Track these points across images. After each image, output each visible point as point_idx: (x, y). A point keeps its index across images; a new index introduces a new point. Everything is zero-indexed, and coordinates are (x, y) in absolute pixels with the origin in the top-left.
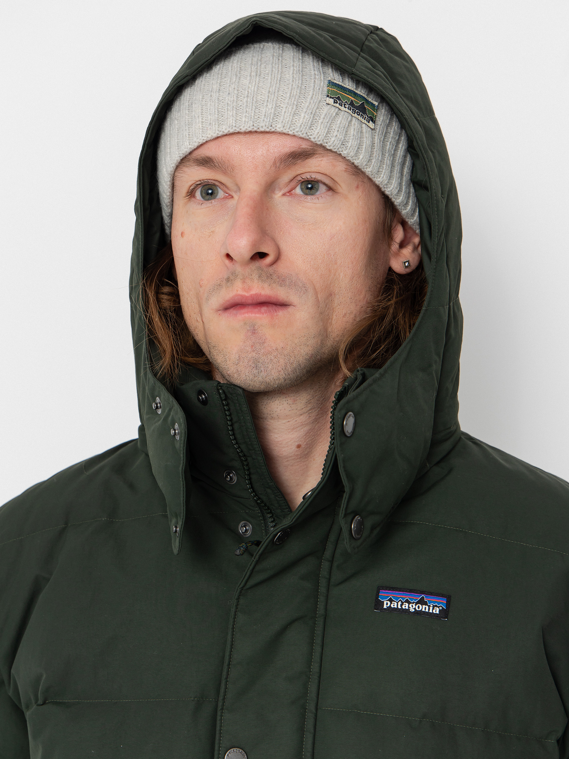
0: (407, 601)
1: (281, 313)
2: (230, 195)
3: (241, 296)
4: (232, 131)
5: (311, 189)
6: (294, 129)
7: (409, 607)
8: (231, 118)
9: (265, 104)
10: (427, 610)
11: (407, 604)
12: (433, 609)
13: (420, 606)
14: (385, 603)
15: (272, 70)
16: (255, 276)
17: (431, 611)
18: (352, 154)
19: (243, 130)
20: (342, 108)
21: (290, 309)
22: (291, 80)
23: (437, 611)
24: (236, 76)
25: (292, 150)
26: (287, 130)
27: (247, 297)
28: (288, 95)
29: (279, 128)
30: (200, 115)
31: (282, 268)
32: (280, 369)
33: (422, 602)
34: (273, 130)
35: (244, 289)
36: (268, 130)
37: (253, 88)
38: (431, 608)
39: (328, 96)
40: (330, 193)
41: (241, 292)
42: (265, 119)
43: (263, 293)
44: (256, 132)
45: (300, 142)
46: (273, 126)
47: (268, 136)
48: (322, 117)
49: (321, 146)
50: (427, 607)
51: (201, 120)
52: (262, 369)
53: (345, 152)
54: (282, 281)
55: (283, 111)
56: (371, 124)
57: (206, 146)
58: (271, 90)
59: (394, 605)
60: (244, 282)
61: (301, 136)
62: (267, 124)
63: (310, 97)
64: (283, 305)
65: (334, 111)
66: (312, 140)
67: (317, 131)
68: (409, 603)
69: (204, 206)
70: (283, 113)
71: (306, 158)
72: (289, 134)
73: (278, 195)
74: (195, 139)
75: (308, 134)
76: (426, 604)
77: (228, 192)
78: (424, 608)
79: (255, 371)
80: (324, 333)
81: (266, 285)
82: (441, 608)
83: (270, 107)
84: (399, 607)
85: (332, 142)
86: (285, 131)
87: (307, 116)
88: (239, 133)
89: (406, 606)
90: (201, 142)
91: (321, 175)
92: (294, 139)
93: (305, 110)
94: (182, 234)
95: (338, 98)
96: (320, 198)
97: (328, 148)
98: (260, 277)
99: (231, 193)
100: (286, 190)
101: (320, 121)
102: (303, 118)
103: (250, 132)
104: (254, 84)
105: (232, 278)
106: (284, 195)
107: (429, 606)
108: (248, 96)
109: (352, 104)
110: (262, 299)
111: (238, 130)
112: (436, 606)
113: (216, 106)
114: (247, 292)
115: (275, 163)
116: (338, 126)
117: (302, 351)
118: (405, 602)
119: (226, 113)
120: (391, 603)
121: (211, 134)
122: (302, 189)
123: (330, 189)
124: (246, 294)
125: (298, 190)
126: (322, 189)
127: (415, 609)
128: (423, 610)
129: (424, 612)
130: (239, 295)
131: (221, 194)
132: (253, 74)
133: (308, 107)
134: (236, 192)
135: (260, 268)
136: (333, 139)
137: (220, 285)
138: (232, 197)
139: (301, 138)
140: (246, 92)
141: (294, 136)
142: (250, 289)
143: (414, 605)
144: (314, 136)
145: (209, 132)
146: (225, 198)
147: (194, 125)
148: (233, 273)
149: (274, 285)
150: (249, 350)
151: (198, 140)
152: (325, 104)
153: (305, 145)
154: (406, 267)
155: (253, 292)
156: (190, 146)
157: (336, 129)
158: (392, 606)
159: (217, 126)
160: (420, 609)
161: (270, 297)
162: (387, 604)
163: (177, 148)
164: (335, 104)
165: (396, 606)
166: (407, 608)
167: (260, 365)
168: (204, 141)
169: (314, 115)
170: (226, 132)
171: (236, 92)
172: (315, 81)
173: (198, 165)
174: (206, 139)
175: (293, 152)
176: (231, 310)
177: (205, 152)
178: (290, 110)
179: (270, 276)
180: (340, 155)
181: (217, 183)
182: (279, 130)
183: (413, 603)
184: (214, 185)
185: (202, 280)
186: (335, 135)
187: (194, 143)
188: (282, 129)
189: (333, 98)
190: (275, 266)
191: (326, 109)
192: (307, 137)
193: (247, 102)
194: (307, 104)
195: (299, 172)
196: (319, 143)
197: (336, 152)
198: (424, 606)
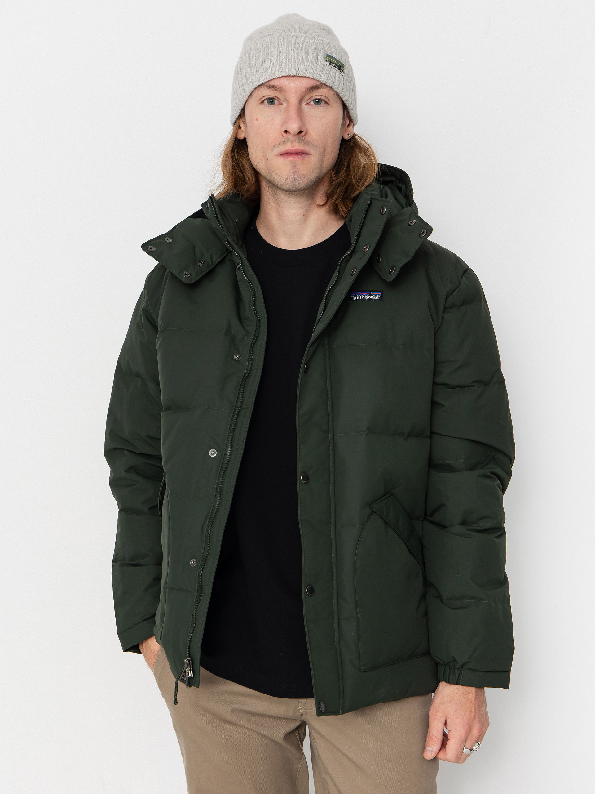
0: (364, 295)
1: (306, 157)
2: (281, 103)
3: (291, 149)
4: (286, 75)
5: (318, 102)
6: (314, 76)
7: (365, 298)
8: (286, 69)
9: (301, 64)
10: (373, 298)
11: (364, 297)
12: (376, 297)
13: (370, 296)
14: (354, 297)
15: (303, 48)
16: (297, 141)
17: (375, 298)
18: (337, 87)
19: (291, 75)
20: (332, 67)
21: (310, 156)
22: (311, 53)
23: (378, 298)
24: (287, 49)
25: (313, 85)
26: (311, 76)
27: (293, 150)
28: (311, 60)
29: (308, 75)
30: (270, 66)
31: (307, 138)
32: (305, 183)
33: (370, 295)
34: (305, 76)
35: (292, 147)
36: (303, 76)
37: (295, 56)
38: (375, 297)
39: (327, 61)
40: (326, 104)
41: (290, 148)
42: (302, 71)
43: (300, 148)
44: (297, 76)
45: (316, 82)
46: (305, 74)
47: (302, 78)
48: (325, 71)
49: (325, 84)
50: (373, 297)
51: (270, 68)
52: (297, 183)
53: (334, 87)
54: (307, 143)
55: (309, 68)
56: (343, 74)
57: (273, 81)
58: (303, 57)
59: (358, 298)
60: (292, 143)
61: (317, 79)
62: (303, 73)
63: (320, 61)
64: (307, 154)
65: (330, 68)
66: (321, 81)
67: (323, 77)
68: (365, 296)
69: (270, 107)
70: (309, 69)
71: (318, 89)
72: (311, 78)
73: (303, 104)
74: (268, 77)
75: (320, 78)
76: (372, 295)
77: (280, 102)
78: (372, 297)
79: (294, 184)
80: (321, 167)
81: (301, 145)
82: (379, 296)
83: (304, 65)
84: (361, 298)
85: (329, 82)
86: (310, 77)
87: (319, 70)
88: (289, 76)
89: (363, 297)
90: (271, 79)
91: (323, 96)
92: (314, 80)
93: (318, 68)
94: (257, 120)
95: (331, 62)
96: (323, 107)
97: (327, 85)
98: (299, 141)
99: (281, 102)
100: (308, 102)
101: (324, 73)
102: (318, 71)
103: (295, 76)
104: (295, 54)
105: (286, 141)
106: (306, 104)
107: (374, 296)
108: (293, 60)
109: (336, 65)
110: (299, 151)
111: (289, 75)
112: (377, 296)
113: (278, 62)
114: (293, 148)
115: (305, 90)
116: (331, 75)
117: (313, 175)
118: (363, 296)
119: (284, 67)
120: (357, 297)
121: (276, 76)
122: (314, 102)
123: (326, 103)
124: (292, 148)
125: (312, 103)
126: (323, 103)
127: (368, 298)
128: (372, 298)
129: (372, 299)
130: (290, 149)
131: (276, 102)
132: (294, 49)
133: (320, 66)
134: (284, 102)
135: (299, 138)
136: (329, 81)
137: (279, 144)
138: (282, 104)
139: (317, 80)
140: (293, 58)
141: (314, 79)
142: (294, 146)
143: (367, 297)
144: (322, 79)
145: (275, 74)
146: (278, 104)
147: (267, 71)
148: (287, 139)
149: (305, 145)
150: (293, 174)
151: (270, 78)
152: (326, 65)
153: (318, 83)
154: (349, 136)
155: (296, 148)
156: (265, 80)
157: (331, 77)
158: (357, 298)
159: (279, 72)
160: (370, 298)
161: (303, 150)
162: (355, 298)
163: (257, 80)
164: (330, 65)
165: (359, 298)
166: (364, 298)
167: (297, 181)
168: (273, 78)
169: (322, 70)
170: (284, 75)
171: (287, 57)
172: (321, 54)
173: (267, 88)
174: (273, 77)
175: (313, 86)
176: (284, 156)
177: (272, 83)
178: (312, 67)
179: (303, 141)
180: (332, 88)
181: (276, 98)
182: (308, 76)
183: (367, 296)
184: (274, 99)
185: (268, 141)
186: (330, 79)
187: (267, 79)
188: (309, 76)
189: (329, 62)
190: (304, 137)
191: (326, 67)
192: (319, 80)
193: (293, 62)
194: (319, 65)
195: (313, 95)
196: (324, 82)
197: (330, 87)
198: (372, 296)
